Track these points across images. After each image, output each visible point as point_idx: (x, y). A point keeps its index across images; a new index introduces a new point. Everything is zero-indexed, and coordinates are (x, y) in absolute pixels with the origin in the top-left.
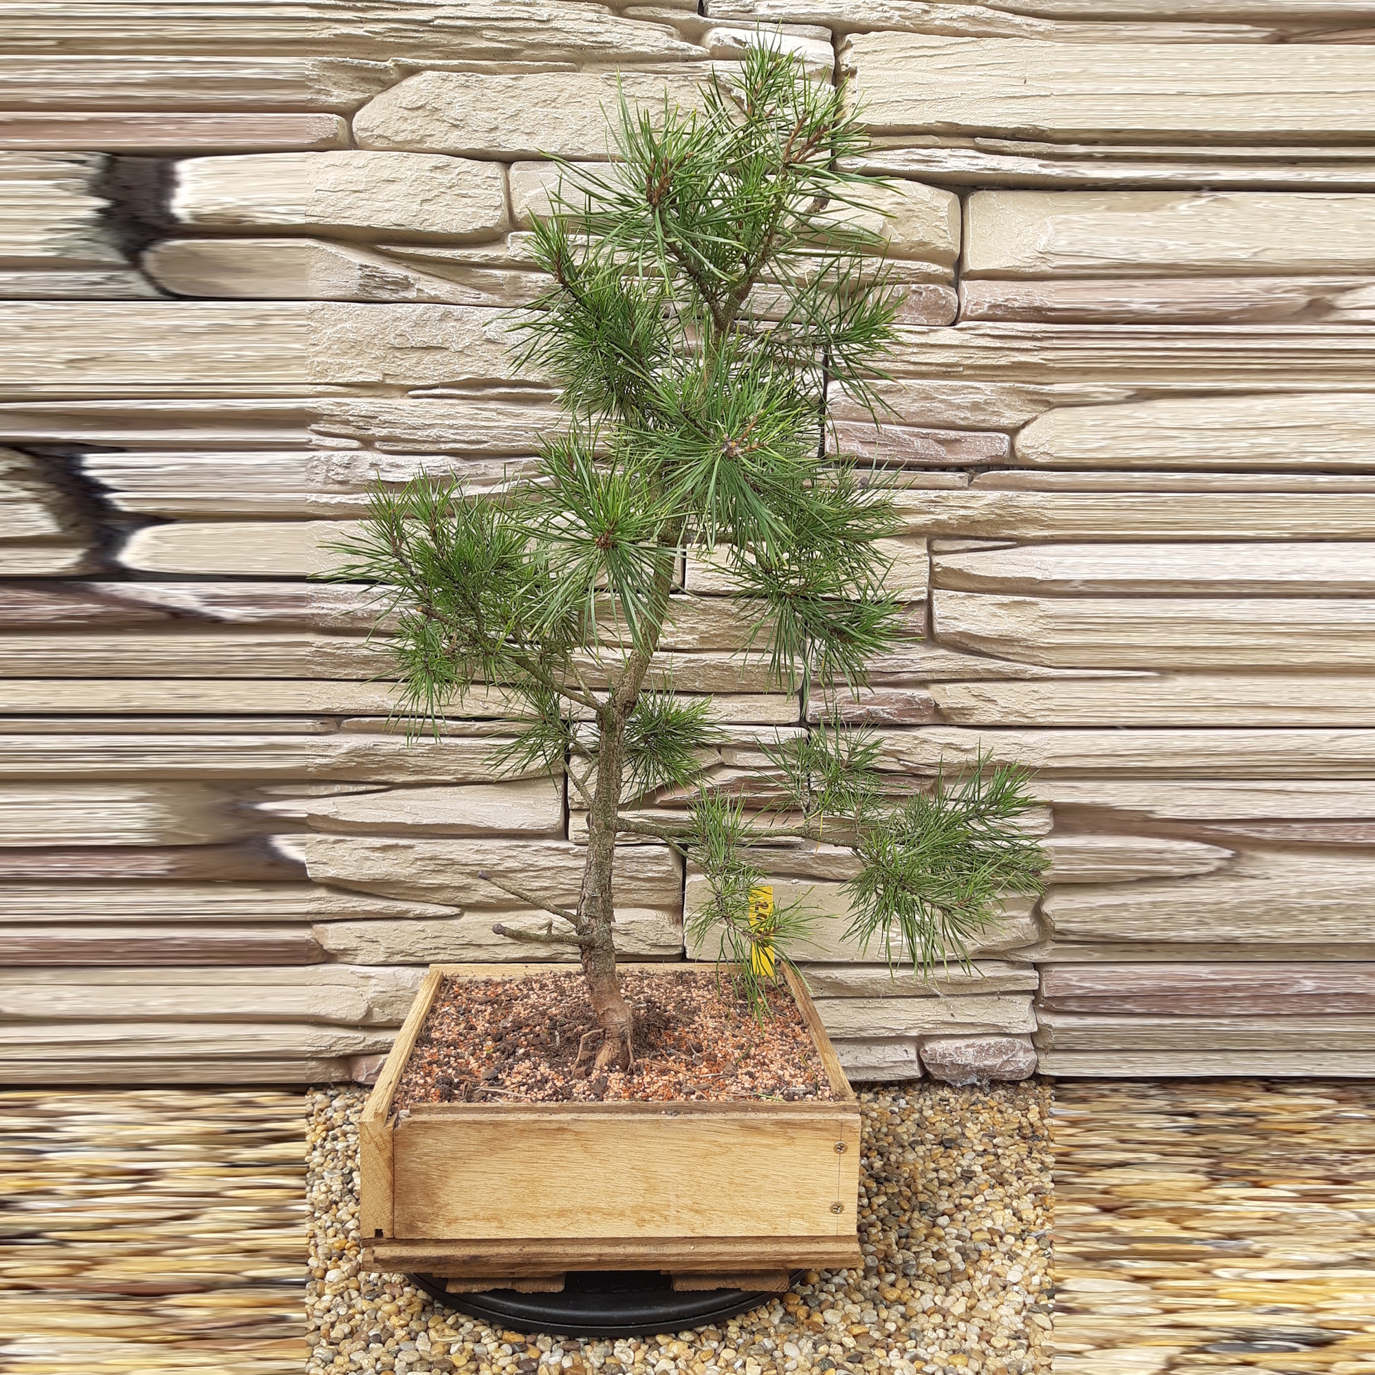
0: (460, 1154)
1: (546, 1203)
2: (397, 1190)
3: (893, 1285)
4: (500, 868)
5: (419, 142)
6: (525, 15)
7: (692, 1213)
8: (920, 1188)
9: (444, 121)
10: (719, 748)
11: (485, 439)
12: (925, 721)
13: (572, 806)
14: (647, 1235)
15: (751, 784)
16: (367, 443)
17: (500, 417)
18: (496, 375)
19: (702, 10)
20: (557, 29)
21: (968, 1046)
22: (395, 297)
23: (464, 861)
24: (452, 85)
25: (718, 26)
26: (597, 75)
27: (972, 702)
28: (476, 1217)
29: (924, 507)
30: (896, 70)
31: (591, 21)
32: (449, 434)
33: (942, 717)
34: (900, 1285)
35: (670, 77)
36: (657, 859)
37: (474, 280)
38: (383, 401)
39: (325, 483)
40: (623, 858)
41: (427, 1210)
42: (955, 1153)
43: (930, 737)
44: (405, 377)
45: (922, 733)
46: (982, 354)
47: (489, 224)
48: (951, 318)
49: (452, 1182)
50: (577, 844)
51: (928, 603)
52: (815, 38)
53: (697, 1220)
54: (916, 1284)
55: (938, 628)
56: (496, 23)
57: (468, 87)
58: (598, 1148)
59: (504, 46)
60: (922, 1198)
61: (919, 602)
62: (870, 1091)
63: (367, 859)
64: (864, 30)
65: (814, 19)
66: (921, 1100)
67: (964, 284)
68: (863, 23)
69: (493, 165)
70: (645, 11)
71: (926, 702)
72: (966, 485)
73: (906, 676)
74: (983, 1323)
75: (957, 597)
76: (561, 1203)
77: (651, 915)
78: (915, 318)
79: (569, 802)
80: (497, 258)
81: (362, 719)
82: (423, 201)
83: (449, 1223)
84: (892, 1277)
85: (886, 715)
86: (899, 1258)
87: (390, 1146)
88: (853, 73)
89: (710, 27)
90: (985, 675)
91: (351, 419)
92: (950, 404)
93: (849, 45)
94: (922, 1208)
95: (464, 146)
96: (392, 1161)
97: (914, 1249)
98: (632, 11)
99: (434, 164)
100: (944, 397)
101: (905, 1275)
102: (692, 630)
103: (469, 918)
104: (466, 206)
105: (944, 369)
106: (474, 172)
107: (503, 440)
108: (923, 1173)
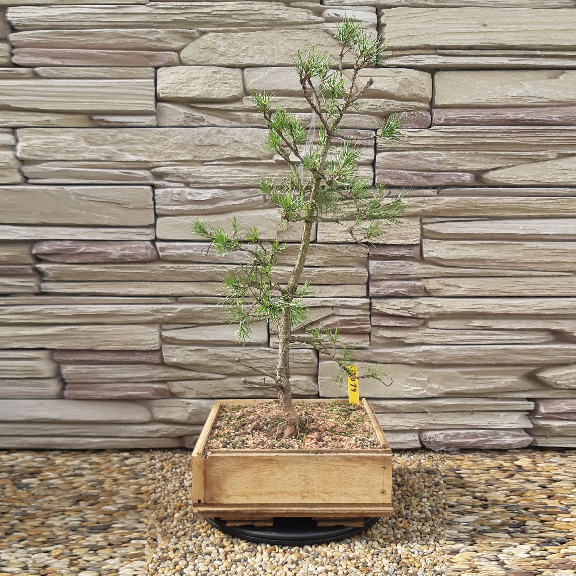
0: (231, 469)
1: (265, 489)
2: (207, 483)
3: (401, 522)
4: (242, 358)
5: (207, 62)
6: (249, 8)
7: (324, 494)
8: (416, 488)
9: (217, 53)
10: (332, 307)
11: (234, 181)
12: (420, 295)
13: (271, 332)
14: (306, 502)
15: (345, 322)
16: (187, 185)
17: (241, 172)
18: (239, 155)
19: (322, 3)
20: (262, 13)
21: (440, 434)
22: (198, 124)
23: (227, 356)
24: (220, 38)
25: (328, 8)
26: (279, 31)
27: (440, 287)
28: (238, 495)
29: (418, 204)
30: (403, 23)
31: (276, 9)
32: (220, 180)
33: (427, 293)
34: (404, 522)
35: (309, 31)
36: (307, 354)
37: (230, 117)
38: (193, 167)
39: (170, 201)
40: (292, 354)
41: (218, 492)
42: (433, 476)
43: (422, 302)
44: (202, 157)
45: (419, 300)
46: (441, 140)
47: (235, 94)
48: (429, 125)
49: (228, 481)
50: (274, 348)
51: (421, 245)
52: (369, 11)
53: (326, 496)
54: (410, 521)
55: (425, 256)
56: (237, 12)
57: (226, 39)
58: (286, 467)
59: (241, 21)
60: (416, 492)
61: (416, 245)
62: (399, 453)
63: (188, 355)
64: (389, 7)
65: (368, 3)
66: (420, 456)
67: (434, 111)
68: (389, 4)
69: (237, 70)
70: (298, 4)
71: (420, 287)
72: (436, 194)
73: (411, 276)
74: (436, 535)
75: (433, 242)
76: (272, 489)
77: (304, 378)
78: (413, 126)
79: (270, 331)
80: (239, 108)
81: (186, 298)
82: (209, 86)
83: (227, 497)
84: (401, 519)
85: (403, 293)
86: (404, 513)
87: (204, 466)
88: (385, 25)
89: (325, 9)
90: (445, 275)
91: (181, 175)
92: (428, 161)
93: (383, 14)
94: (416, 496)
95: (226, 63)
96: (205, 472)
97: (411, 510)
98: (293, 4)
99: (213, 70)
100: (426, 158)
101: (407, 519)
102: (321, 258)
103: (230, 380)
104: (226, 87)
105: (425, 146)
106: (229, 73)
107: (242, 182)
108: (418, 483)
